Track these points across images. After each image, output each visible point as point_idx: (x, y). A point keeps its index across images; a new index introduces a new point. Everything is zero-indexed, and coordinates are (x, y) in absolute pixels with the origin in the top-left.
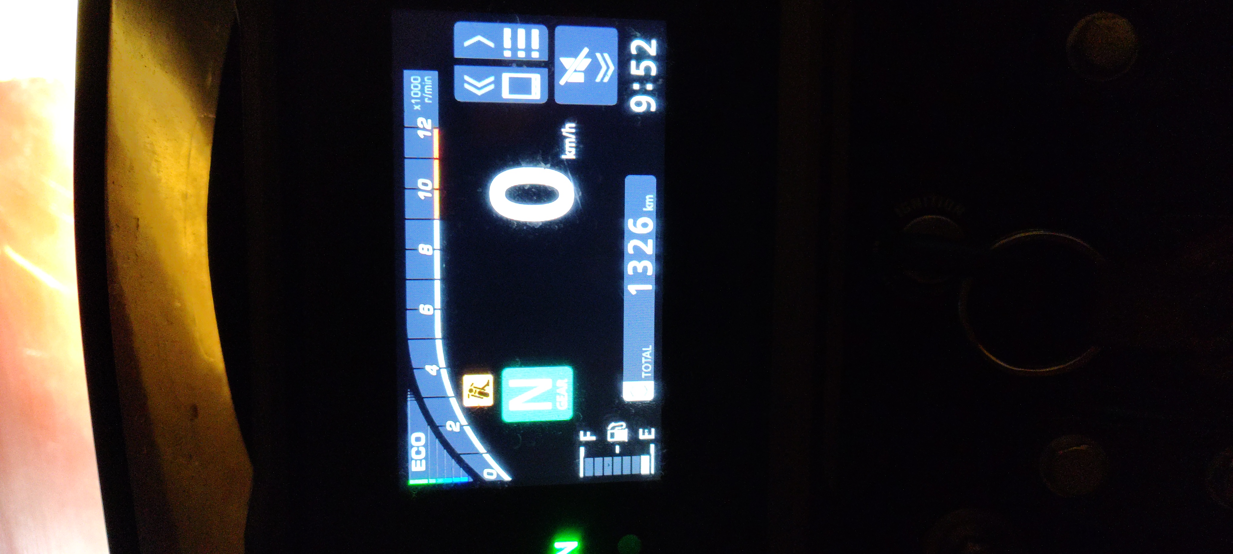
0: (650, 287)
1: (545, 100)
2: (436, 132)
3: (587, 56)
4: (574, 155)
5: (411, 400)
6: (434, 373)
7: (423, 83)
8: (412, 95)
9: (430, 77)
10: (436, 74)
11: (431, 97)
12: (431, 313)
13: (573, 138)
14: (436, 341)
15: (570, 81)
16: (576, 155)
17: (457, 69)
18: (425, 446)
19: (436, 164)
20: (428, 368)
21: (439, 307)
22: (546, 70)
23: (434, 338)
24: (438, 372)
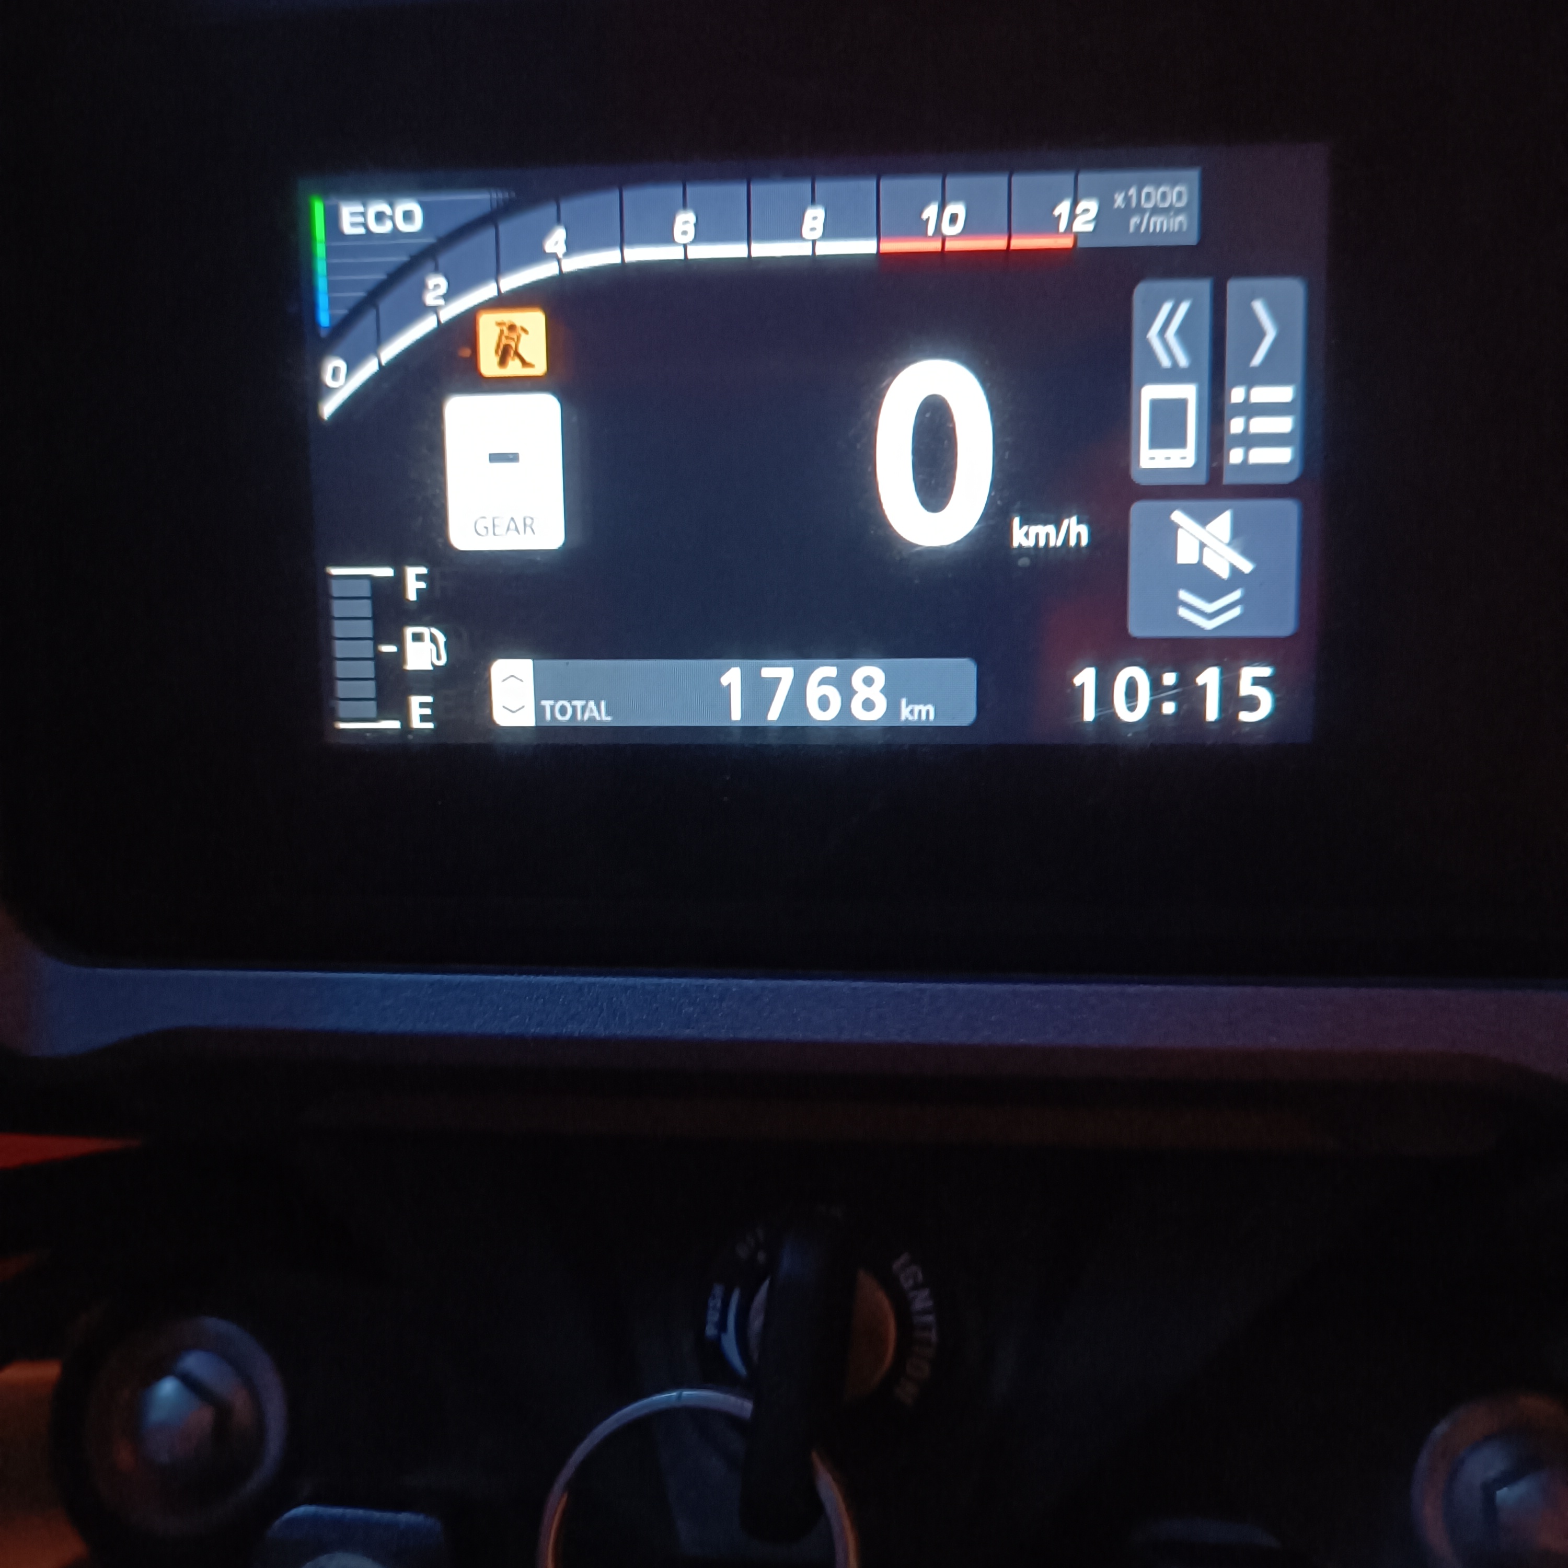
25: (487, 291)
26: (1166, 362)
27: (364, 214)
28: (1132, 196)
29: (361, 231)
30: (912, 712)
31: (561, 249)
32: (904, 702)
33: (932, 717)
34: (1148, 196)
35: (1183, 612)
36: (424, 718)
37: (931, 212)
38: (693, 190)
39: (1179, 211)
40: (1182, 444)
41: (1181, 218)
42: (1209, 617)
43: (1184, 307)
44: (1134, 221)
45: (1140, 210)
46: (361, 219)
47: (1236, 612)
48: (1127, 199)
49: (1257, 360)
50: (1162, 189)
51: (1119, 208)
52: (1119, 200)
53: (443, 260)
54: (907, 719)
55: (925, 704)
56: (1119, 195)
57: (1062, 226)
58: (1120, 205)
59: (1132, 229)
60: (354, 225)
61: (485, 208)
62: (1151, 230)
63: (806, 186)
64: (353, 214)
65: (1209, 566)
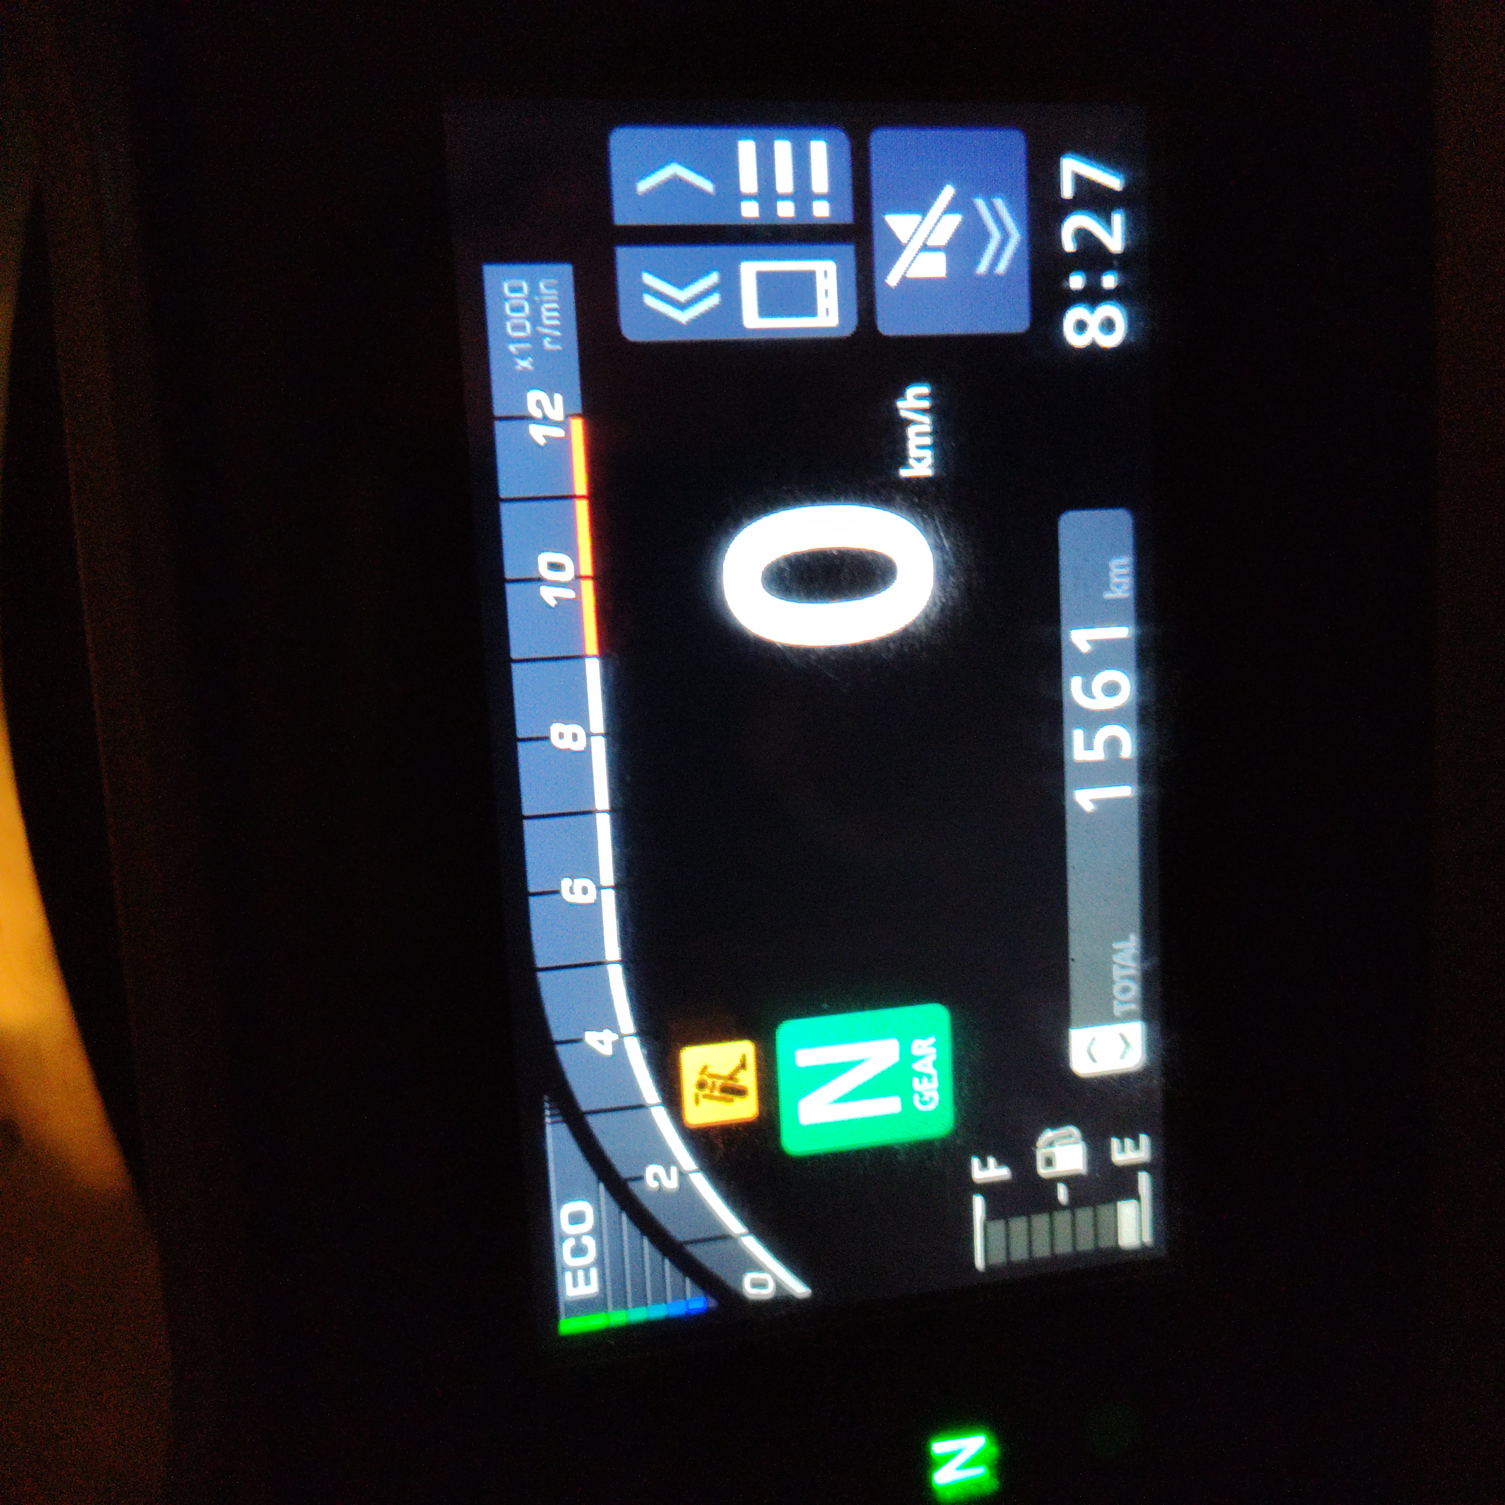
0: (1126, 791)
1: (849, 331)
2: (577, 426)
3: (951, 209)
4: (929, 467)
5: (553, 1123)
6: (607, 1050)
7: (536, 298)
8: (509, 330)
9: (554, 281)
10: (566, 271)
11: (558, 333)
12: (591, 898)
13: (925, 424)
14: (610, 967)
15: (911, 274)
16: (936, 465)
17: (624, 255)
18: (596, 1232)
19: (582, 508)
20: (591, 1038)
21: (611, 882)
22: (848, 251)
23: (601, 960)
24: (619, 1046)
25: (661, 1116)
26: (714, 300)
27: (574, 1271)
28: (517, 349)
29: (594, 1273)
31: (608, 1036)
32: (1107, 597)
33: (1124, 561)
34: (516, 328)
36: (1137, 1146)
37: (548, 594)
38: (533, 886)
39: (534, 289)
40: (809, 278)
41: (542, 286)
42: (1005, 237)
43: (649, 279)
44: (547, 344)
45: (536, 339)
46: (581, 1274)
48: (523, 355)
49: (707, 186)
50: (508, 312)
51: (532, 364)
52: (524, 364)
54: (1127, 591)
55: (1108, 569)
56: (518, 365)
58: (529, 362)
59: (558, 347)
60: (587, 1282)
61: (563, 1130)
62: (558, 322)
63: (524, 751)
64: (575, 1284)
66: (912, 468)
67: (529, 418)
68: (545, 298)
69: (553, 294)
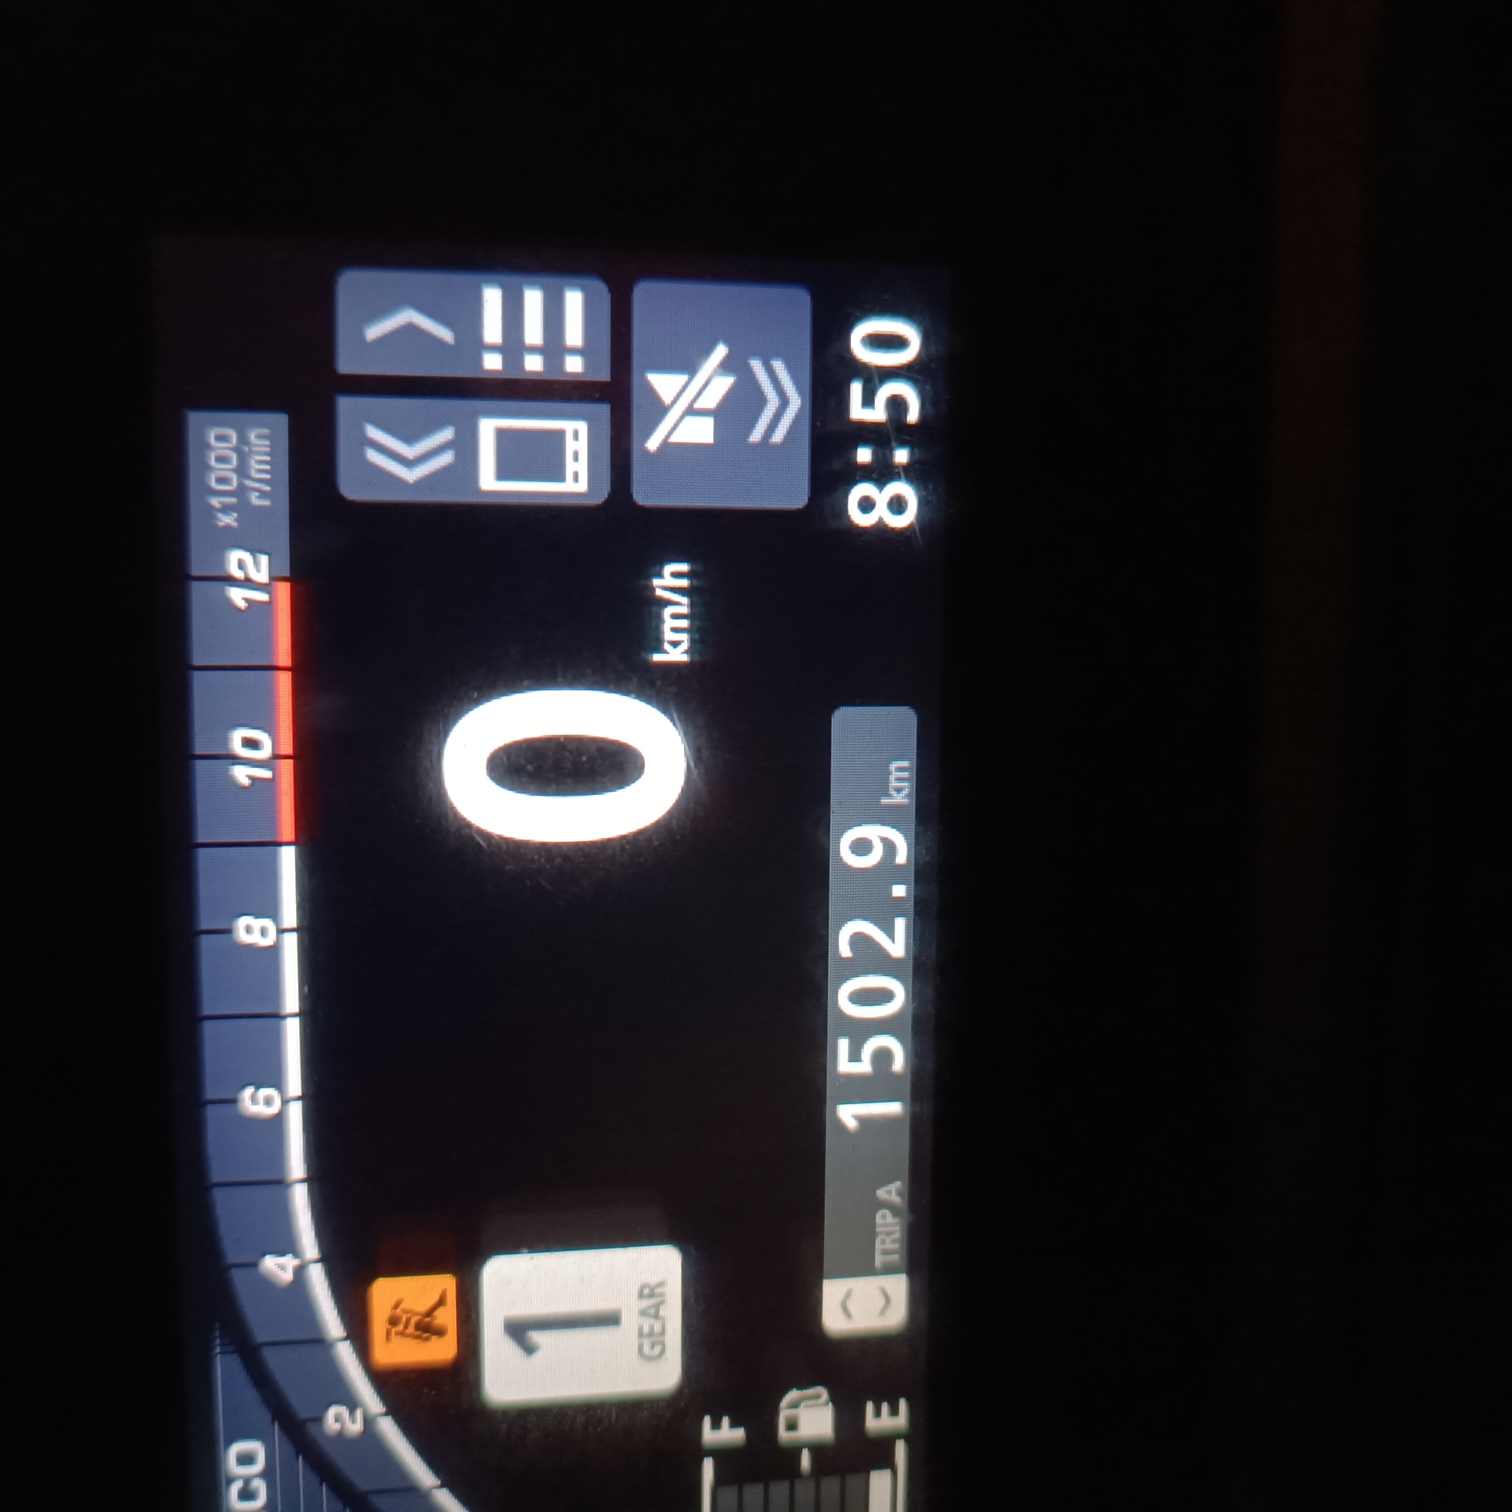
1: (600, 498)
2: (284, 590)
3: (724, 369)
4: (686, 652)
5: (220, 1353)
6: (287, 1279)
7: (247, 449)
8: (213, 484)
9: (266, 431)
10: (281, 421)
11: (268, 488)
12: (274, 1109)
13: (683, 605)
14: (292, 1187)
15: (675, 439)
16: (692, 651)
17: (346, 406)
18: (267, 1474)
19: (284, 681)
20: (270, 1263)
21: (299, 1093)
22: (604, 410)
23: (284, 1178)
24: (300, 1271)
25: (346, 1354)
26: (447, 458)
28: (220, 503)
30: (899, 790)
31: (291, 1261)
32: (885, 801)
33: (905, 764)
34: (221, 480)
35: (778, 436)
36: (894, 1411)
37: (241, 774)
38: (210, 1093)
39: (243, 439)
40: (557, 438)
41: (252, 436)
42: (784, 402)
43: (374, 433)
44: (255, 499)
45: (241, 492)
47: (778, 366)
48: (226, 509)
49: (445, 334)
50: (213, 462)
51: (237, 520)
52: (227, 520)
53: (302, 1412)
54: (908, 796)
55: (889, 773)
56: (221, 521)
57: (262, 597)
58: (233, 518)
59: (266, 503)
61: (234, 1361)
62: (268, 476)
63: (206, 943)
65: (718, 401)
66: (666, 652)
67: (231, 581)
68: (254, 449)
69: (266, 446)
